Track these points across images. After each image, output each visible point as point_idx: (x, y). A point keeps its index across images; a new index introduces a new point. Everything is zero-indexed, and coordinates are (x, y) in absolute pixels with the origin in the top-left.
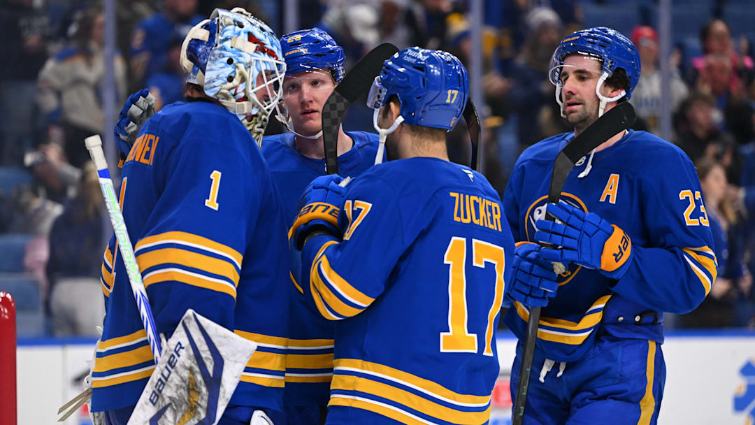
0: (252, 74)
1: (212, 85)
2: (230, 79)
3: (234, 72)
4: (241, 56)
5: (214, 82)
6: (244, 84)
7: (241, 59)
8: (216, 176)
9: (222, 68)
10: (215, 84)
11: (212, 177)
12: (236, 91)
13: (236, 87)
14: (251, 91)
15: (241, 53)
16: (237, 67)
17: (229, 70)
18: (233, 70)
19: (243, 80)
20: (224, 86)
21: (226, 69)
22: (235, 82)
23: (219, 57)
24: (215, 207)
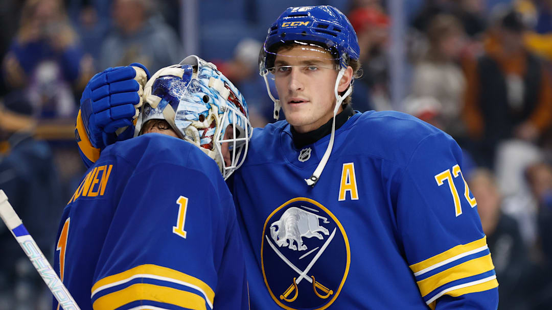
0: (223, 122)
1: (184, 116)
2: (202, 118)
3: (207, 112)
4: (217, 98)
5: (186, 114)
6: (213, 129)
7: (216, 101)
8: (183, 202)
9: (197, 102)
10: (187, 117)
11: (178, 202)
12: (204, 134)
13: (205, 129)
14: (217, 141)
15: (218, 95)
16: (211, 108)
17: (203, 108)
18: (208, 109)
19: (213, 125)
20: (195, 123)
21: (200, 105)
22: (207, 123)
23: (197, 89)
24: (183, 234)
